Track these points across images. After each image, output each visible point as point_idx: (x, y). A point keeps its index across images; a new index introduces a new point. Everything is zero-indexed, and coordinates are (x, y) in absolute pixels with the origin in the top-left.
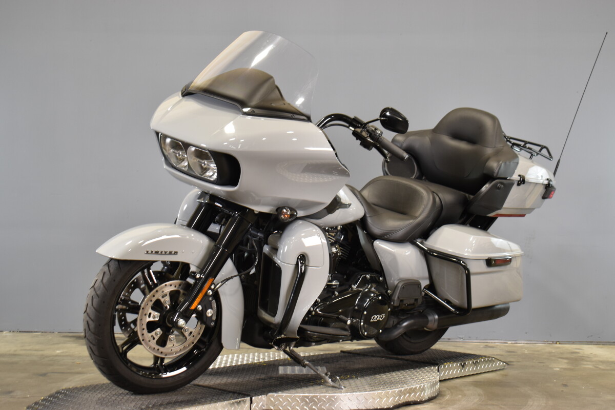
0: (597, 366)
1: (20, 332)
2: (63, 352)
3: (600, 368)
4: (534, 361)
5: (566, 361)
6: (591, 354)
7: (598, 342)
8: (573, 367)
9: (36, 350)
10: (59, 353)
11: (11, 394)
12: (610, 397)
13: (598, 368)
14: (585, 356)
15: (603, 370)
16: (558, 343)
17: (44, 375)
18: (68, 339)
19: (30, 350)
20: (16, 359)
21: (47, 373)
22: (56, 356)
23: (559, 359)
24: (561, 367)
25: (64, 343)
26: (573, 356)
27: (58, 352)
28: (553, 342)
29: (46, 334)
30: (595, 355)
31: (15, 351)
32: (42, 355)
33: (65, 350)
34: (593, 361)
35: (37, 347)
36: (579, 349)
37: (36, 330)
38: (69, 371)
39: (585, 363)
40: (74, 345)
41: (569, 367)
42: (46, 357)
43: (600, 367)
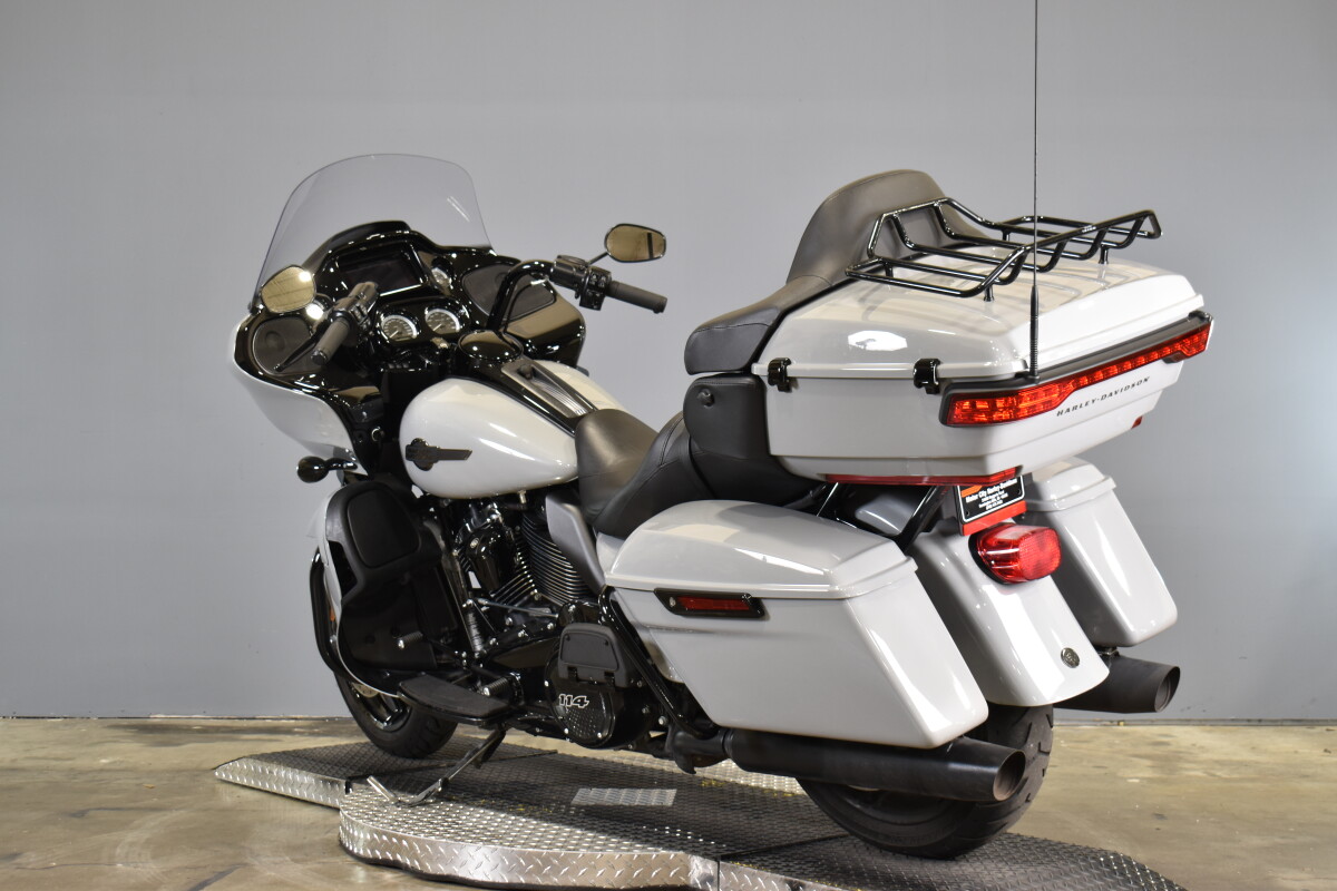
0: (1213, 772)
1: (18, 718)
2: (115, 762)
3: (1219, 777)
4: (1085, 763)
5: (1148, 763)
6: (1194, 745)
7: (1200, 721)
8: (1165, 776)
9: (56, 759)
10: (105, 764)
11: (18, 860)
12: (1256, 841)
13: (1213, 775)
14: (1183, 750)
15: (1226, 780)
16: (1122, 723)
17: (81, 814)
18: (121, 733)
19: (45, 758)
20: (16, 780)
21: (88, 810)
22: (101, 770)
23: (1133, 759)
24: (1140, 775)
25: (115, 742)
26: (1159, 751)
27: (104, 761)
28: (1112, 722)
29: (72, 721)
30: (1202, 747)
31: (14, 761)
32: (72, 770)
33: (118, 758)
34: (1201, 762)
35: (60, 751)
36: (1166, 736)
37: (52, 714)
38: (132, 805)
39: (1187, 765)
40: (135, 746)
41: (1156, 775)
42: (82, 773)
43: (1219, 774)
